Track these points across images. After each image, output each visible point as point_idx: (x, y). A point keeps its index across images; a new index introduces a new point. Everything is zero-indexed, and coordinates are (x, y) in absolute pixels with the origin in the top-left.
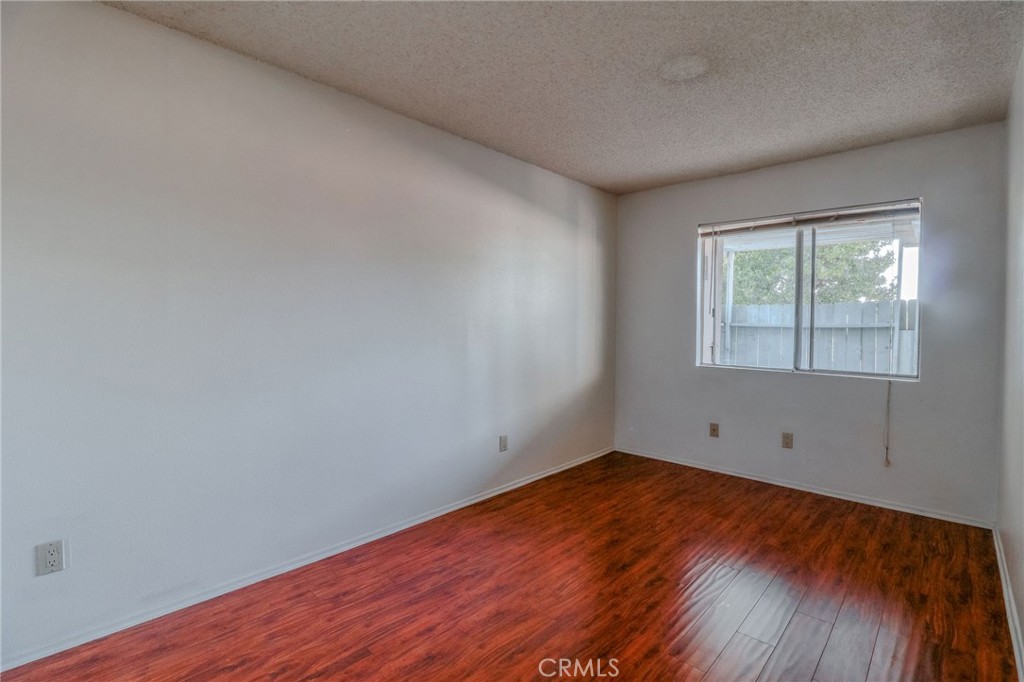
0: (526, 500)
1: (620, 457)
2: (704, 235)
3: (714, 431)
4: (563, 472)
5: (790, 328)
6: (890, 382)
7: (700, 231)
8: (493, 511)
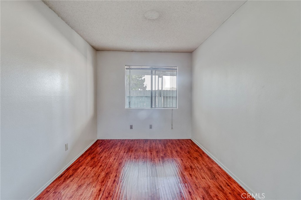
0: (81, 168)
1: (101, 141)
2: (127, 69)
3: (131, 127)
4: (86, 152)
5: (150, 97)
6: (172, 109)
7: (126, 67)
8: (70, 177)
